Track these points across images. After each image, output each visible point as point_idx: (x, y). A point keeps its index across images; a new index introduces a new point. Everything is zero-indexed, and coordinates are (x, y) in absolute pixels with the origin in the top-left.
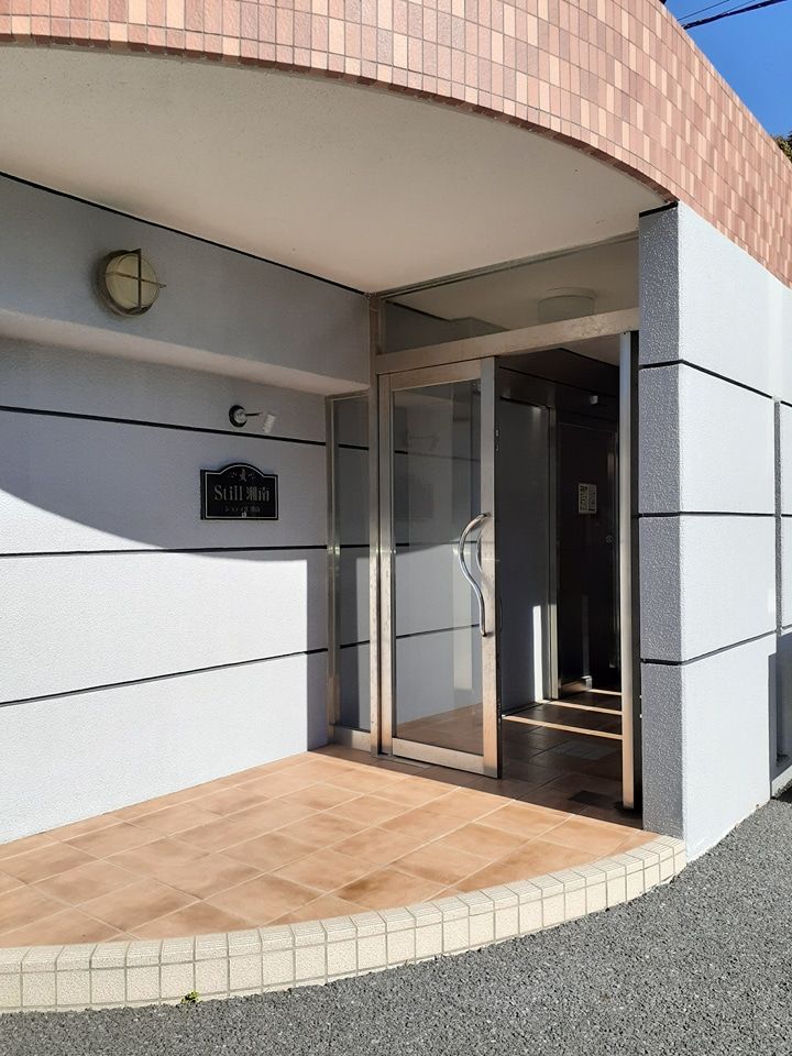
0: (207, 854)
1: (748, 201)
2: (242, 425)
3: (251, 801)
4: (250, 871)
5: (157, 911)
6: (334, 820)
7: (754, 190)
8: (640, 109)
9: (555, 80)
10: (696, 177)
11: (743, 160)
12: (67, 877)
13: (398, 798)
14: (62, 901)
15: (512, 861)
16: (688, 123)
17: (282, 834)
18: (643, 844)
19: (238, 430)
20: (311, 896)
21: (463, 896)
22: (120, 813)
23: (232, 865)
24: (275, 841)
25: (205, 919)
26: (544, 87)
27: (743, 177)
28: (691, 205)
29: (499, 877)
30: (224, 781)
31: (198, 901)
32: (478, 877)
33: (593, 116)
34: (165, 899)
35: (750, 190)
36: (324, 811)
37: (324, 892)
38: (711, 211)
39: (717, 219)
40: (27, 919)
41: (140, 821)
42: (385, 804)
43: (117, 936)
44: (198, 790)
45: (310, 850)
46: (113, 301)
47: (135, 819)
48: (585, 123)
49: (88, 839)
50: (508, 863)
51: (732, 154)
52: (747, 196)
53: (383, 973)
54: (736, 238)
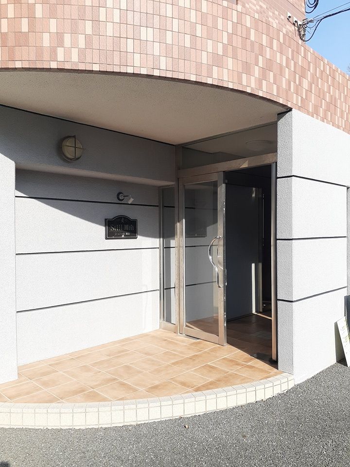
0: (100, 372)
1: (333, 103)
2: (122, 200)
3: (123, 351)
4: (115, 379)
5: (76, 393)
6: (153, 361)
7: (335, 98)
8: (271, 74)
9: (230, 67)
10: (302, 97)
11: (330, 86)
12: (45, 378)
13: (181, 353)
14: (42, 388)
15: (219, 380)
16: (297, 76)
17: (130, 365)
18: (276, 376)
19: (121, 202)
20: (135, 390)
21: (195, 393)
22: (71, 354)
23: (109, 376)
24: (128, 368)
25: (93, 397)
26: (225, 71)
27: (329, 93)
28: (299, 110)
29: (211, 386)
30: (114, 343)
31: (92, 390)
32: (203, 386)
33: (248, 80)
34: (80, 388)
35: (333, 99)
36: (150, 357)
37: (141, 389)
38: (311, 110)
39: (315, 113)
40: (28, 393)
41: (78, 358)
42: (175, 355)
43: (59, 401)
44: (103, 346)
45: (139, 372)
46: (65, 156)
47: (76, 357)
48: (244, 83)
49: (57, 364)
50: (217, 381)
51: (323, 85)
52: (331, 101)
53: (159, 422)
54: (325, 120)
